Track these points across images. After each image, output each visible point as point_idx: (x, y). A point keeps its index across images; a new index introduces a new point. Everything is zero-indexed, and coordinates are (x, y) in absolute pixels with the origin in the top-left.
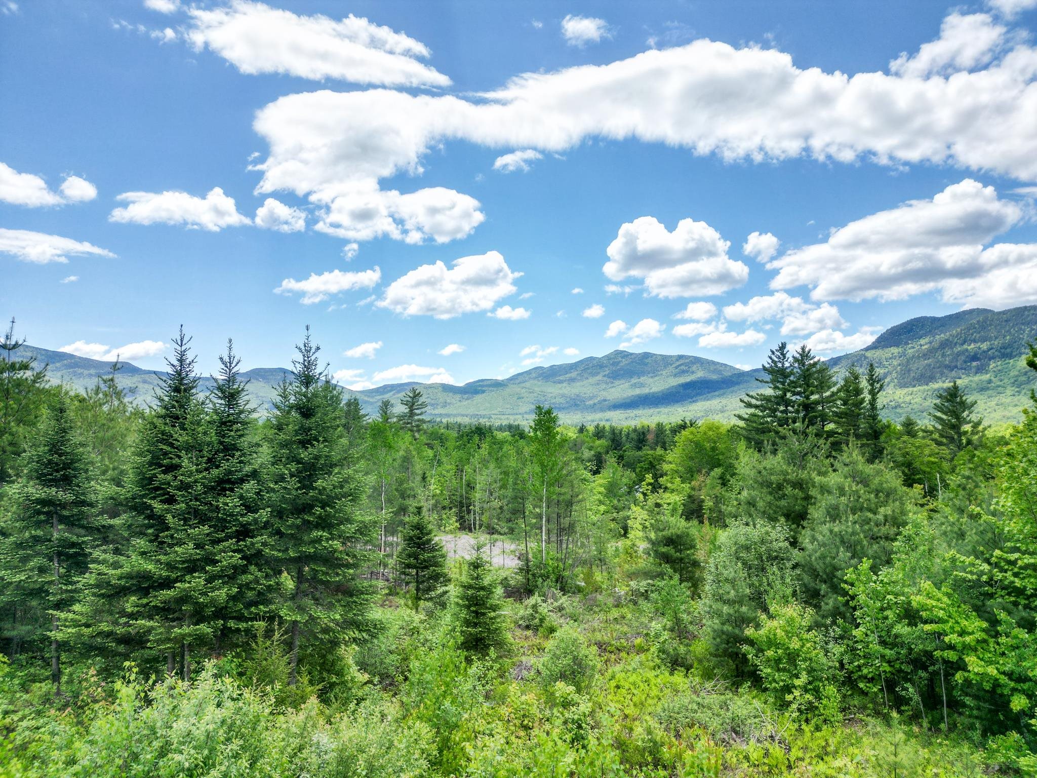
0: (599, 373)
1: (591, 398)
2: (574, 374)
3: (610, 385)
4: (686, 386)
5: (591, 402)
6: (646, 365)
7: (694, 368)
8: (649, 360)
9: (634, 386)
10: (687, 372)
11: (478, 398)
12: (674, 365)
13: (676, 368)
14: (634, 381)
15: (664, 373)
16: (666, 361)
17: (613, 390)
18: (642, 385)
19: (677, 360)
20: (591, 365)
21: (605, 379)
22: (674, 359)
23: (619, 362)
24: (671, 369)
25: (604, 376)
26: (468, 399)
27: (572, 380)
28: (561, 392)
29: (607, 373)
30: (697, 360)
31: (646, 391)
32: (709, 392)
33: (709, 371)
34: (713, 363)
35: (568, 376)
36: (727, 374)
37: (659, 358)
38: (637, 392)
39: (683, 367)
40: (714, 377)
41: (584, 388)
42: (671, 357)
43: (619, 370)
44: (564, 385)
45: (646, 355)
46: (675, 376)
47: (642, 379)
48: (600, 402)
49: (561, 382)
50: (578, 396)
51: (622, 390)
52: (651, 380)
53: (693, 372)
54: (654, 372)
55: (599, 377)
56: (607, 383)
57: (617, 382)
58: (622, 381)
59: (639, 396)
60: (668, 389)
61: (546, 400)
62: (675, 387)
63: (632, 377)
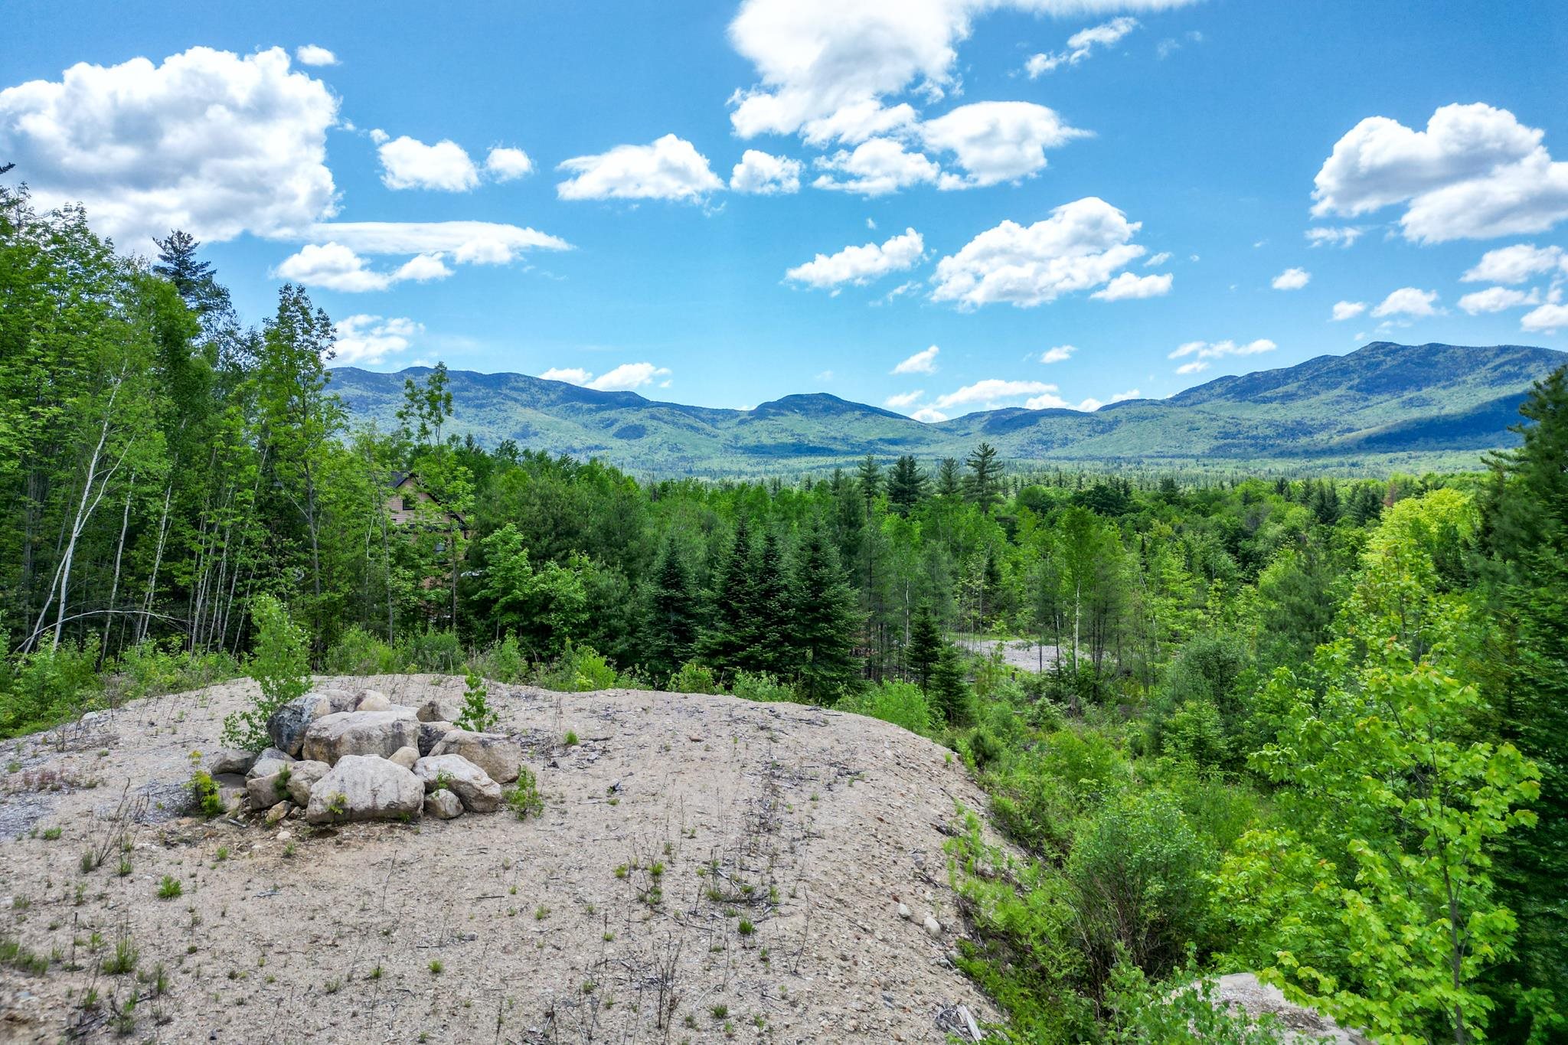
0: (1340, 383)
1: (1325, 427)
2: (1292, 387)
3: (1362, 404)
4: (1513, 402)
5: (1325, 434)
6: (1434, 365)
8: (1440, 357)
9: (1411, 403)
10: (1517, 376)
12: (1490, 365)
13: (1495, 368)
14: (1408, 395)
15: (1469, 379)
16: (1474, 357)
17: (1367, 411)
18: (1424, 403)
19: (1497, 355)
20: (1325, 370)
21: (1352, 393)
22: (1490, 354)
23: (1379, 364)
24: (1483, 372)
25: (1351, 388)
27: (1289, 397)
28: (1268, 417)
29: (1356, 381)
30: (1539, 355)
31: (1432, 412)
35: (1282, 390)
37: (1460, 352)
38: (1416, 414)
39: (1506, 368)
41: (1311, 410)
42: (1485, 349)
43: (1379, 377)
44: (1274, 405)
45: (1434, 349)
46: (1492, 383)
47: (1425, 392)
48: (1341, 433)
49: (1270, 400)
50: (1299, 423)
51: (1386, 412)
52: (1443, 393)
54: (1447, 380)
55: (1341, 391)
56: (1354, 400)
57: (1375, 399)
58: (1387, 396)
59: (1418, 422)
60: (1476, 408)
61: (1239, 432)
62: (1492, 404)
63: (1404, 389)
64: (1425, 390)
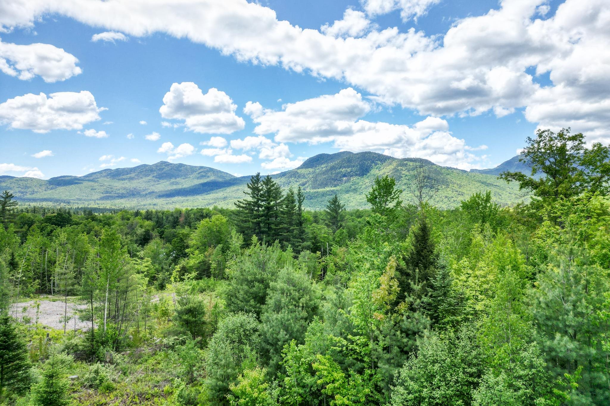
0: (150, 175)
1: (144, 190)
2: (133, 175)
3: (157, 183)
4: (204, 185)
5: (144, 193)
6: (180, 171)
7: (209, 174)
8: (182, 168)
9: (173, 183)
10: (205, 176)
11: (61, 189)
12: (197, 172)
13: (199, 173)
14: (173, 180)
15: (191, 176)
16: (193, 169)
17: (159, 186)
18: (177, 183)
19: (199, 169)
20: (144, 170)
21: (154, 179)
22: (197, 169)
23: (163, 169)
24: (195, 174)
25: (153, 177)
26: (52, 189)
27: (131, 179)
28: (123, 186)
29: (155, 175)
30: (211, 170)
31: (180, 187)
32: (217, 189)
33: (218, 176)
34: (220, 172)
35: (129, 176)
36: (228, 178)
37: (189, 167)
38: (175, 187)
39: (202, 174)
40: (220, 180)
41: (139, 184)
42: (196, 167)
43: (163, 173)
44: (126, 181)
45: (181, 165)
46: (198, 178)
47: (178, 180)
48: (150, 193)
49: (124, 179)
50: (135, 189)
51: (165, 186)
52: (183, 180)
53: (208, 177)
54: (185, 176)
55: (150, 177)
56: (155, 181)
57: (161, 181)
58: (165, 181)
59: (175, 190)
60: (193, 186)
61: (112, 191)
62: (198, 185)
63: (171, 178)
64: (178, 179)
